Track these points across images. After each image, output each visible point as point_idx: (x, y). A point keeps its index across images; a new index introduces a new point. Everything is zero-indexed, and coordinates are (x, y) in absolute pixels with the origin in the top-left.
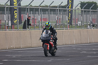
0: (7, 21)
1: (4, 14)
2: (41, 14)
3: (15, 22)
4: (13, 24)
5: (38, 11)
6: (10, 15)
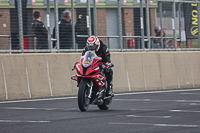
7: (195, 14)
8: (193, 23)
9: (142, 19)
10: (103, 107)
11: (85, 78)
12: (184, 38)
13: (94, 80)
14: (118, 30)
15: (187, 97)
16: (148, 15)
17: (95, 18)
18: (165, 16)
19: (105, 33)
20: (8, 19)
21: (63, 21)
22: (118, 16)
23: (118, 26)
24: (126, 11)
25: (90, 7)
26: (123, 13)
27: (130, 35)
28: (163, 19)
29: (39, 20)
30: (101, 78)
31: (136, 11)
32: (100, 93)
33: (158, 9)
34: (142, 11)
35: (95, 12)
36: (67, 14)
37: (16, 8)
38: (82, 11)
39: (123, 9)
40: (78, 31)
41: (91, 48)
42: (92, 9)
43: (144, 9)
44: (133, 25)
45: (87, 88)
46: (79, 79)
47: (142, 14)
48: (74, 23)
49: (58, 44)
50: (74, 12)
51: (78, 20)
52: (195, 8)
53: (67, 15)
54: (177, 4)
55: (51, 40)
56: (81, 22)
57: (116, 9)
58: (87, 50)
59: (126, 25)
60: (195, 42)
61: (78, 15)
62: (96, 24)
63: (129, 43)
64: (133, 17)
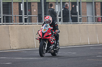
11: (43, 39)
13: (48, 40)
19: (86, 14)
20: (37, 7)
21: (65, 8)
22: (92, 6)
25: (78, 1)
26: (95, 5)
27: (99, 16)
29: (52, 8)
30: (52, 39)
35: (81, 4)
37: (41, 2)
39: (95, 2)
45: (45, 44)
46: (40, 39)
49: (62, 20)
51: (72, 8)
53: (67, 5)
55: (58, 18)
56: (74, 9)
57: (92, 2)
58: (45, 23)
59: (97, 10)
63: (98, 20)
64: (100, 7)
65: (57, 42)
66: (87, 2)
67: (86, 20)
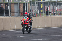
0: (36, 11)
1: (35, 6)
2: (58, 6)
3: (41, 11)
4: (40, 12)
5: (56, 4)
6: (38, 7)
7: (42, 5)
8: (41, 8)
9: (25, 7)
10: (29, 33)
11: (24, 24)
12: (38, 13)
13: (27, 25)
14: (18, 10)
15: (39, 31)
16: (27, 6)
17: (11, 6)
18: (33, 6)
19: (14, 11)
22: (18, 6)
23: (18, 9)
24: (20, 4)
26: (19, 5)
27: (22, 12)
28: (32, 7)
30: (29, 24)
31: (24, 4)
32: (29, 28)
33: (30, 4)
34: (25, 4)
35: (11, 4)
36: (2, 5)
38: (7, 4)
40: (6, 10)
41: (26, 15)
42: (10, 4)
43: (26, 4)
44: (22, 9)
45: (25, 27)
46: (23, 24)
47: (25, 5)
48: (4, 8)
50: (4, 5)
51: (6, 7)
52: (42, 3)
54: (36, 2)
56: (7, 8)
57: (18, 4)
59: (21, 8)
60: (42, 14)
61: (5, 5)
62: (11, 8)
63: (21, 14)
64: (22, 6)
65: (31, 26)
66: (15, 4)
67: (14, 14)
